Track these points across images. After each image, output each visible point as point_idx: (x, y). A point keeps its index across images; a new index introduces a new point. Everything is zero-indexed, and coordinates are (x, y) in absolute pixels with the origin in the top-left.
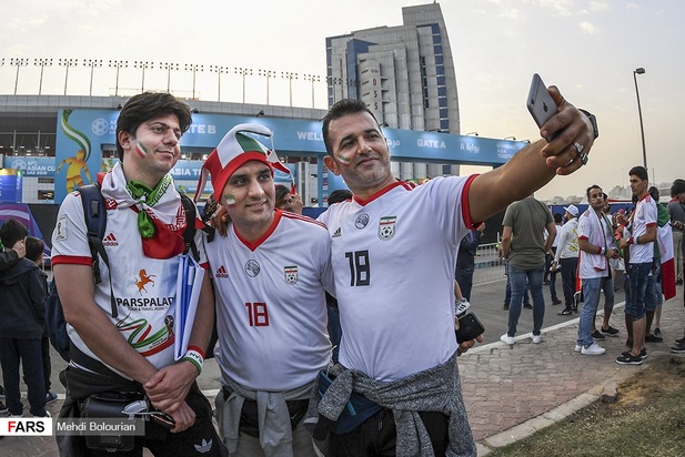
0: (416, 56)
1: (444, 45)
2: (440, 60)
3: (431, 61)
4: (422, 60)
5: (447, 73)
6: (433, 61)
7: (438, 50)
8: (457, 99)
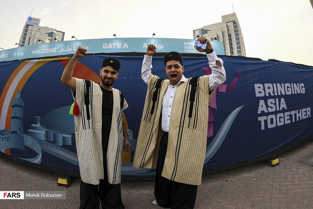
0: (226, 34)
1: (238, 29)
2: (237, 35)
3: (233, 36)
4: (230, 35)
5: (240, 40)
6: (234, 36)
7: (236, 31)
8: (245, 50)
